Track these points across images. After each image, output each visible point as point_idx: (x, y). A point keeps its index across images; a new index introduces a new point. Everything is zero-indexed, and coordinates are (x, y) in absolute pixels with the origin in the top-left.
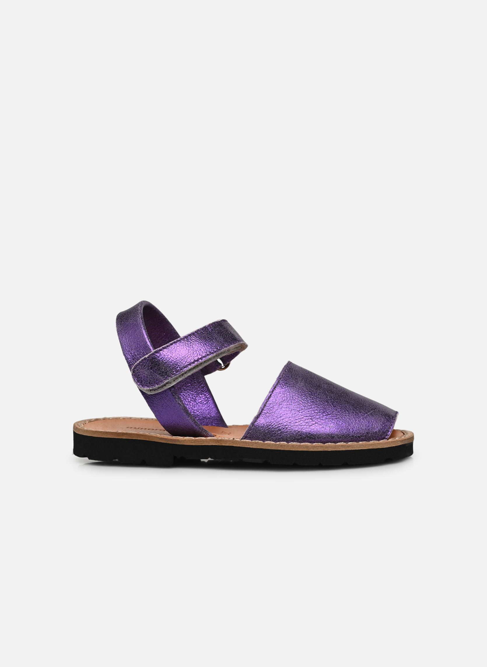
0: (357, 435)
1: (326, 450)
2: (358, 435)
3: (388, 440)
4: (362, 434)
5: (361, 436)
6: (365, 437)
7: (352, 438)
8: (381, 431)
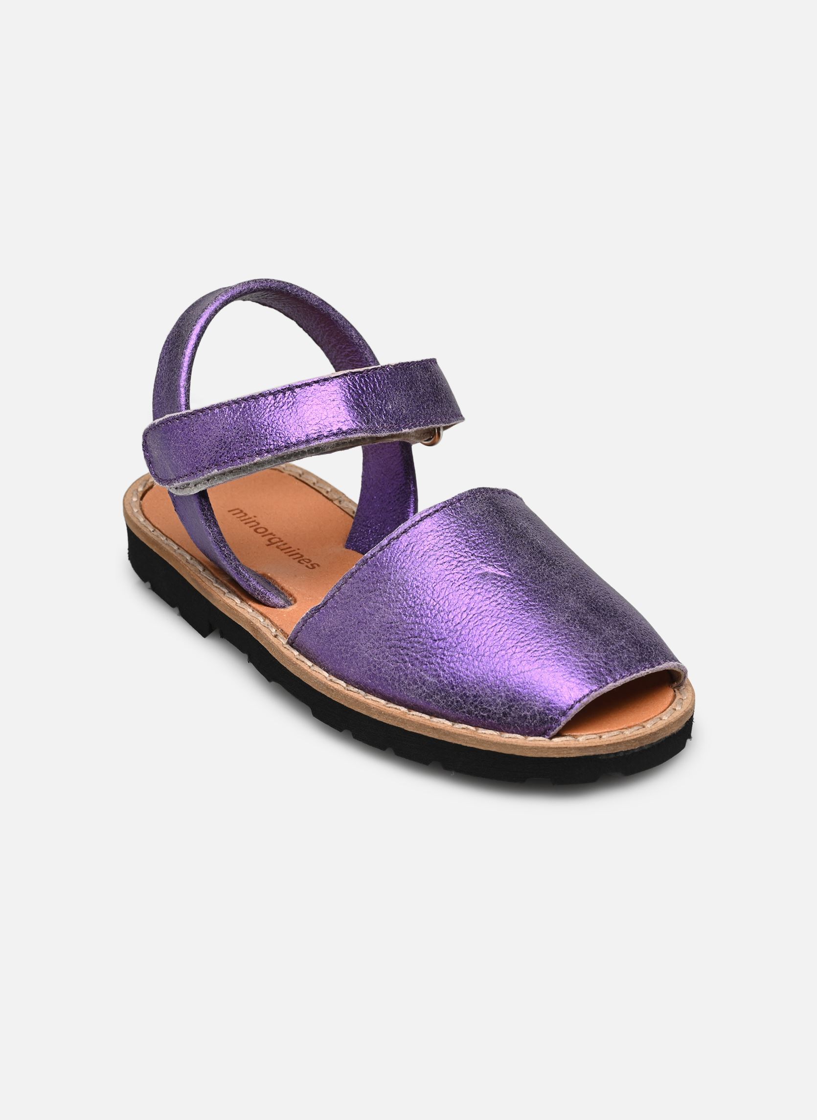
0: (479, 713)
1: (402, 727)
2: (481, 713)
3: (551, 739)
4: (491, 713)
5: (489, 717)
6: (498, 721)
7: (466, 716)
8: (538, 717)
